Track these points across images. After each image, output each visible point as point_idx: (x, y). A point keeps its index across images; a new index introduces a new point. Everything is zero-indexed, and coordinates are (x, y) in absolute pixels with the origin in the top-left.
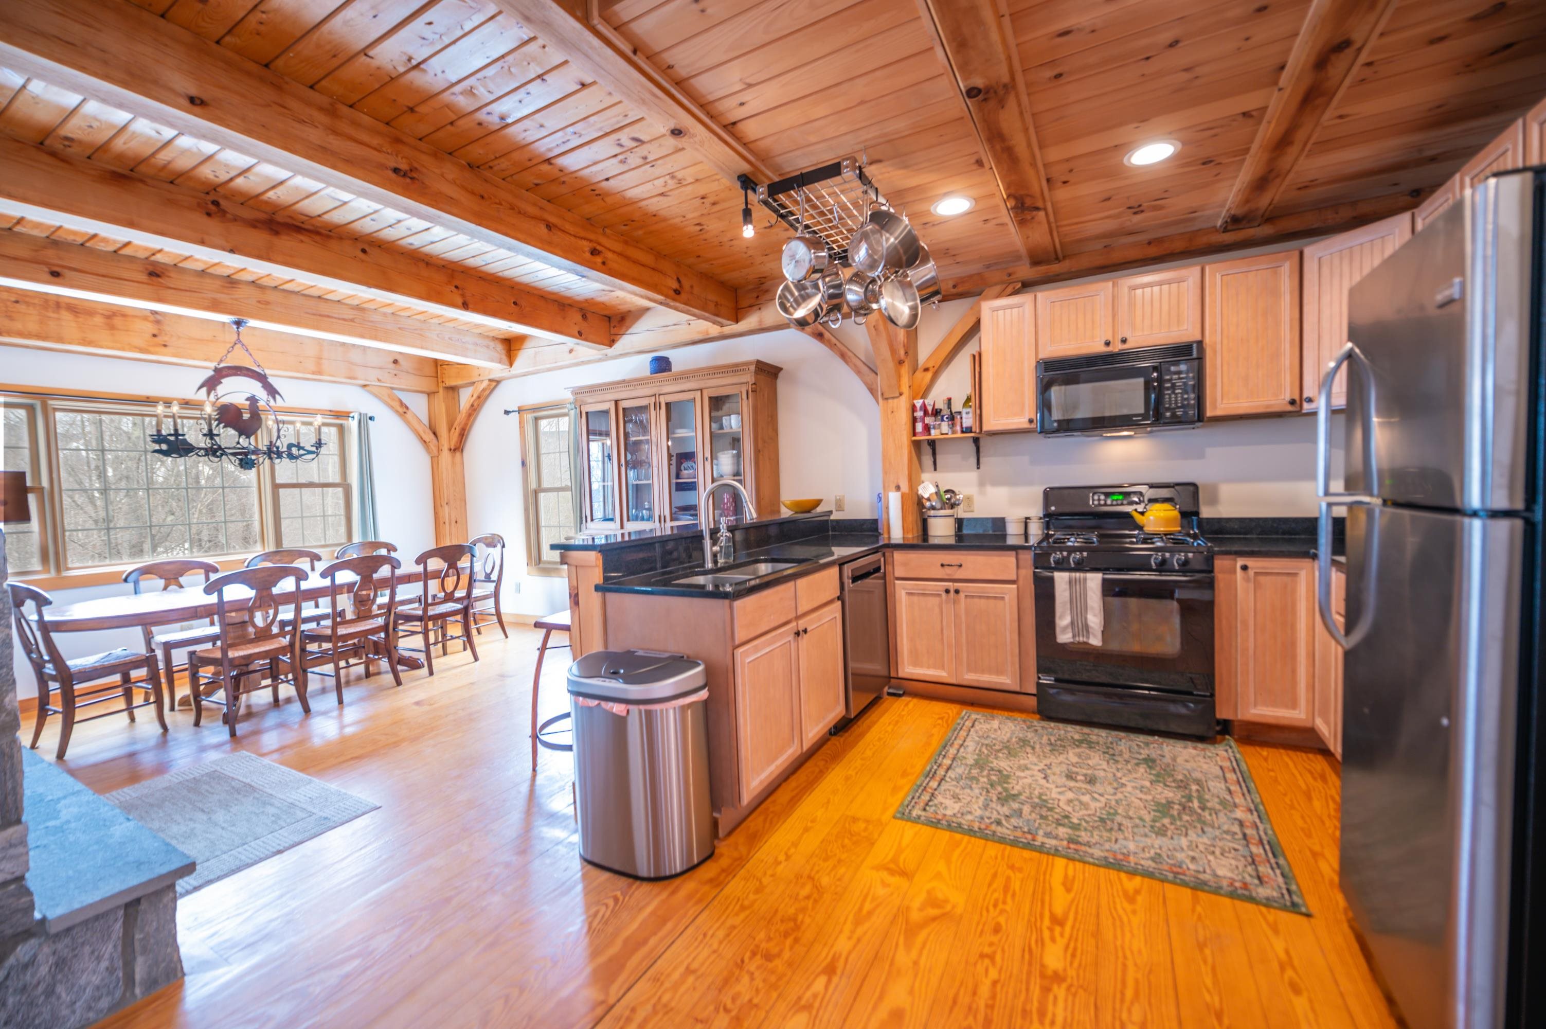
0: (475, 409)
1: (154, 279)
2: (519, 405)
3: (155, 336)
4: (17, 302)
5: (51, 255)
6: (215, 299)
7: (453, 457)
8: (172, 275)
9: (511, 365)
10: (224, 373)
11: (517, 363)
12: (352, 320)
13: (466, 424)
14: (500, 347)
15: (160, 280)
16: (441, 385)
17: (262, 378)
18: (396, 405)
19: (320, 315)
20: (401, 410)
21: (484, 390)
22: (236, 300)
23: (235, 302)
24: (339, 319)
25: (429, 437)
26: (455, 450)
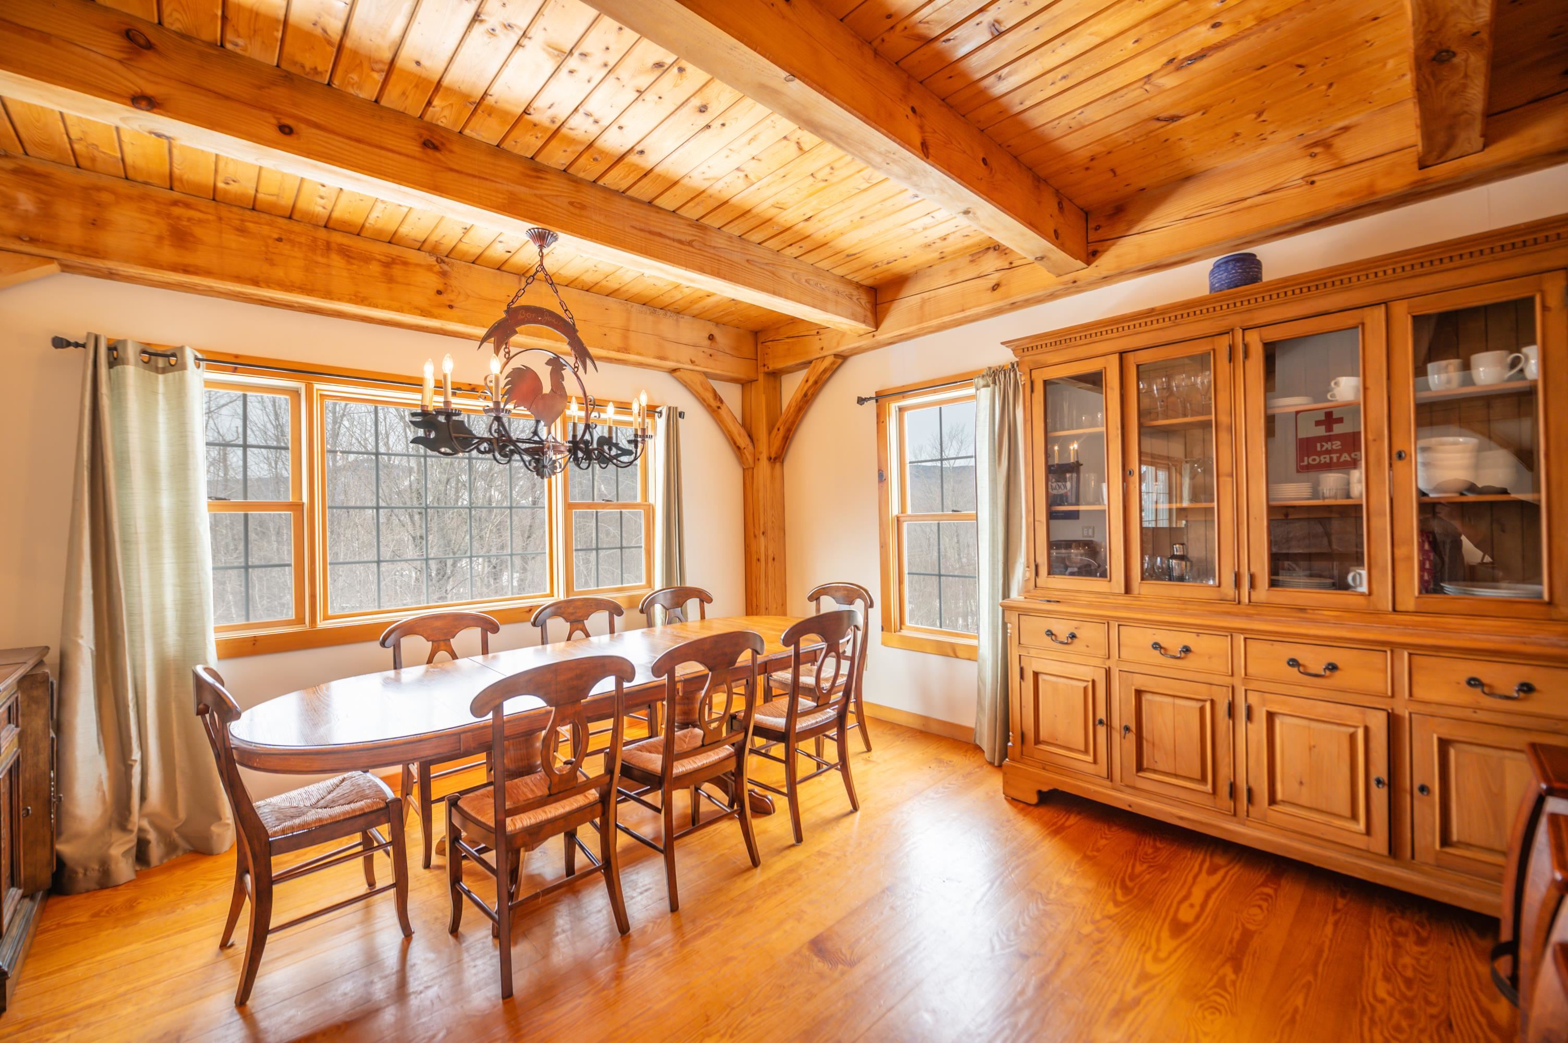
0: (806, 401)
1: (430, 152)
2: (877, 390)
3: (439, 292)
4: (280, 240)
5: (280, 96)
6: (512, 193)
7: (773, 469)
8: (456, 148)
9: (877, 326)
10: (520, 317)
11: (886, 324)
12: (690, 244)
13: (793, 423)
14: (864, 299)
15: (438, 155)
16: (761, 369)
17: (567, 329)
18: (709, 396)
19: (651, 233)
20: (714, 404)
21: (825, 371)
22: (541, 197)
23: (540, 201)
24: (674, 240)
25: (743, 441)
26: (775, 459)
